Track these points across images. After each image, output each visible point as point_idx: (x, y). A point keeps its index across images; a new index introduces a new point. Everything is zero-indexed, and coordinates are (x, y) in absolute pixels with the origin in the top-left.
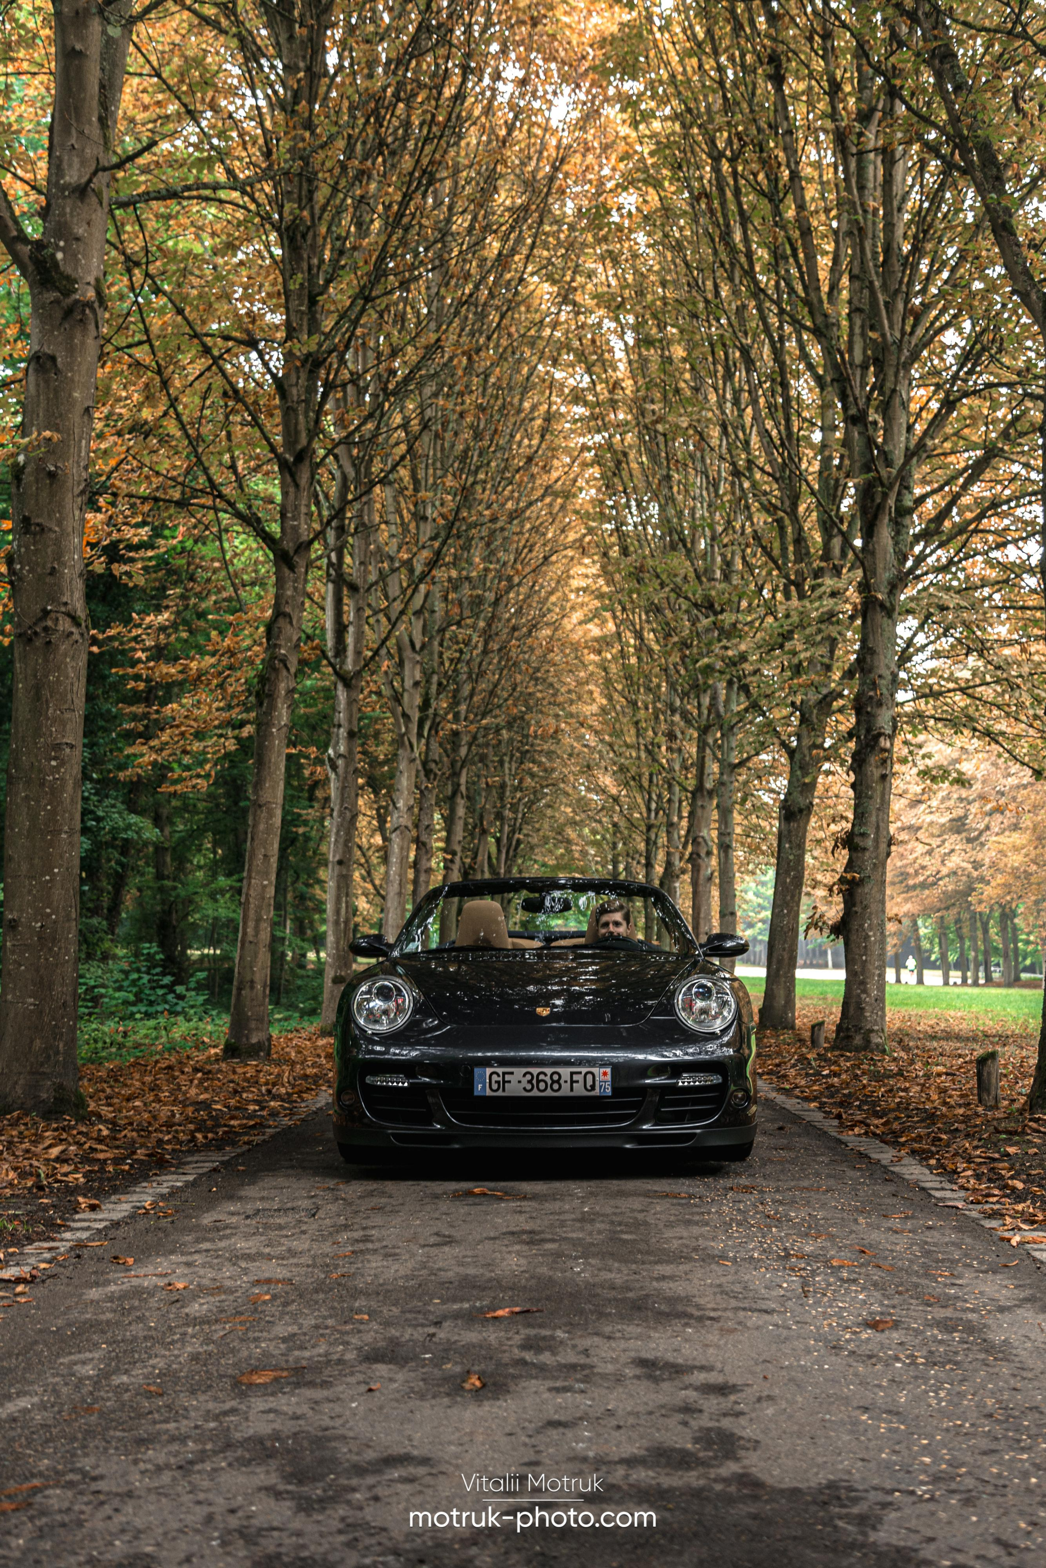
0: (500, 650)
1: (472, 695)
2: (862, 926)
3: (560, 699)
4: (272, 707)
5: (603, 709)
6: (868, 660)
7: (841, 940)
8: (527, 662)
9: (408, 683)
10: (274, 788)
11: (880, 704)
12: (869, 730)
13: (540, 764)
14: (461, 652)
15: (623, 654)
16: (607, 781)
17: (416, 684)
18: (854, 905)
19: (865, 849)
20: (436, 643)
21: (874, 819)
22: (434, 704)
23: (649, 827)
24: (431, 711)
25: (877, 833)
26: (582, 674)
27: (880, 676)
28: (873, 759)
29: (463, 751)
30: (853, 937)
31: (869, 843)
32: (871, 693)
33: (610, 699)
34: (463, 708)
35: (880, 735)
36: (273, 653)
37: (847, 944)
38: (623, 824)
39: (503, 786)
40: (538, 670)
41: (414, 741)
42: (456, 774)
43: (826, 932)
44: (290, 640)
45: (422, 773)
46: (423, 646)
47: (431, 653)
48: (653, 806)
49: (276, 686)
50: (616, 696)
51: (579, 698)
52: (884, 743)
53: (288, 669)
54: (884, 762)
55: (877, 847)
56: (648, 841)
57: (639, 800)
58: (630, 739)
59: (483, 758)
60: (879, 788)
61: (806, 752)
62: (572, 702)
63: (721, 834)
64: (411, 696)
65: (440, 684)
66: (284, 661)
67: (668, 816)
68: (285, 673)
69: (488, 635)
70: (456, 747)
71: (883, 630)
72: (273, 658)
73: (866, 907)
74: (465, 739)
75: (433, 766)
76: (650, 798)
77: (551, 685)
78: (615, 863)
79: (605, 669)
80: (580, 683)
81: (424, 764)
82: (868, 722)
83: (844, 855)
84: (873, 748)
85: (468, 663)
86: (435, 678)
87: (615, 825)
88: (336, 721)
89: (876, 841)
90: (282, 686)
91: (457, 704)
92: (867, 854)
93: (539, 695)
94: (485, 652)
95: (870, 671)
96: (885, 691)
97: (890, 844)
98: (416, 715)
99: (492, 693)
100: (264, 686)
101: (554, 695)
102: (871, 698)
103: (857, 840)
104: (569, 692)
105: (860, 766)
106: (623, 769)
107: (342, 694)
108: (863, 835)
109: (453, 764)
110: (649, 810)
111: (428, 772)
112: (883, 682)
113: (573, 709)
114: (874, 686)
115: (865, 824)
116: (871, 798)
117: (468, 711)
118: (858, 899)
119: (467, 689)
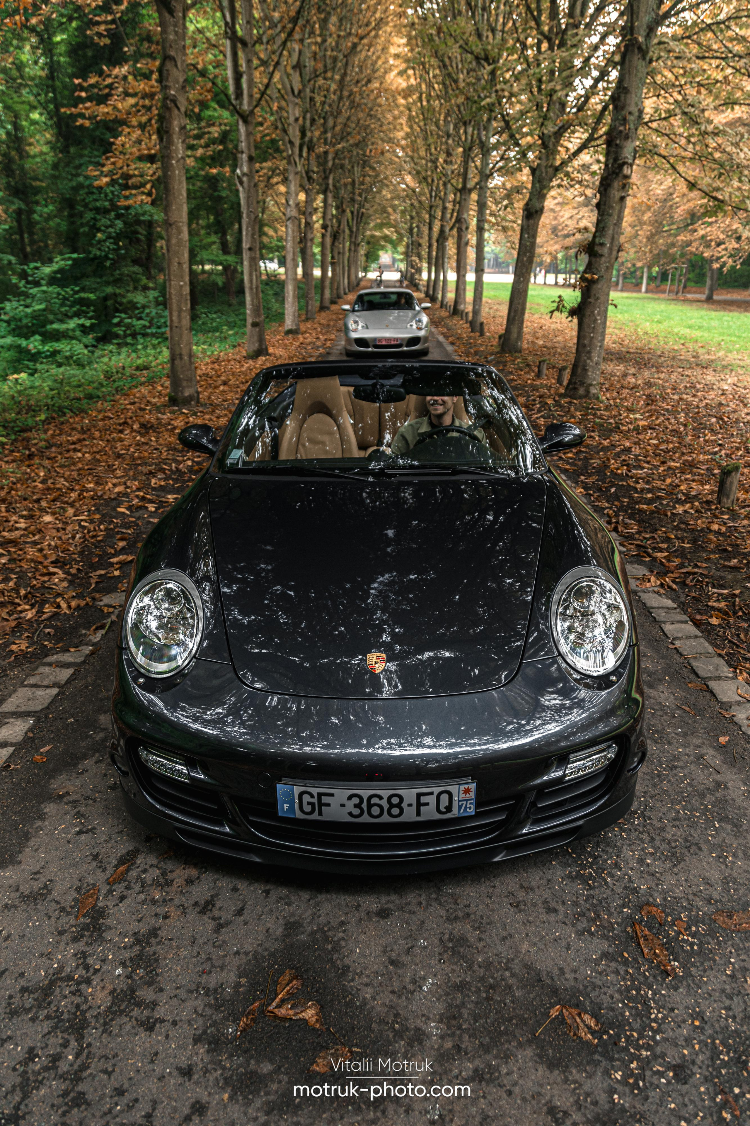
0: (349, 96)
1: (334, 127)
2: (593, 312)
3: (385, 128)
4: (170, 142)
5: (407, 134)
6: (622, 98)
7: (575, 320)
8: (366, 105)
9: (292, 119)
10: (179, 210)
11: (627, 137)
12: (616, 160)
13: (373, 169)
14: (325, 96)
15: (420, 99)
16: (408, 178)
17: (297, 120)
18: (589, 297)
19: (602, 255)
20: (308, 90)
21: (611, 232)
22: (309, 134)
23: (431, 207)
24: (307, 139)
25: (612, 243)
26: (396, 112)
27: (630, 113)
28: (616, 184)
29: (330, 164)
30: (586, 320)
31: (605, 251)
32: (622, 128)
33: (411, 127)
34: (329, 135)
35: (624, 163)
36: (165, 94)
37: (580, 324)
38: (416, 203)
39: (353, 183)
40: (371, 109)
41: (297, 160)
42: (326, 178)
43: (565, 314)
44: (177, 82)
45: (306, 179)
46: (300, 92)
47: (305, 98)
48: (434, 194)
49: (171, 123)
50: (415, 127)
51: (395, 128)
52: (626, 171)
53: (178, 109)
54: (624, 186)
55: (610, 253)
56: (430, 215)
57: (426, 191)
58: (423, 153)
59: (342, 167)
60: (617, 207)
61: (543, 170)
62: (390, 130)
63: (478, 221)
64: (294, 128)
65: (313, 121)
66: (174, 102)
67: (444, 202)
68: (176, 111)
69: (341, 85)
70: (326, 161)
71: (637, 71)
72: (166, 98)
73: (598, 299)
74: (330, 157)
75: (311, 174)
76: (432, 190)
77: (379, 120)
78: (412, 224)
79: (410, 110)
80: (395, 118)
81: (307, 173)
82: (616, 153)
83: (584, 258)
84: (617, 174)
85: (330, 106)
86: (308, 116)
87: (412, 205)
88: (240, 149)
89: (611, 249)
90: (176, 123)
91: (325, 132)
92: (603, 259)
93: (373, 126)
94: (341, 98)
95: (623, 108)
96: (632, 126)
97: (619, 251)
98: (297, 142)
99: (345, 125)
100: (162, 123)
101: (381, 126)
102: (621, 132)
103: (597, 248)
104: (389, 123)
105: (606, 190)
106: (418, 173)
107: (242, 128)
108: (602, 245)
109: (324, 171)
110: (431, 196)
111: (309, 179)
112: (632, 118)
113: (392, 136)
114: (625, 121)
115: (604, 236)
116: (610, 215)
117: (332, 137)
118: (593, 293)
119: (331, 122)
